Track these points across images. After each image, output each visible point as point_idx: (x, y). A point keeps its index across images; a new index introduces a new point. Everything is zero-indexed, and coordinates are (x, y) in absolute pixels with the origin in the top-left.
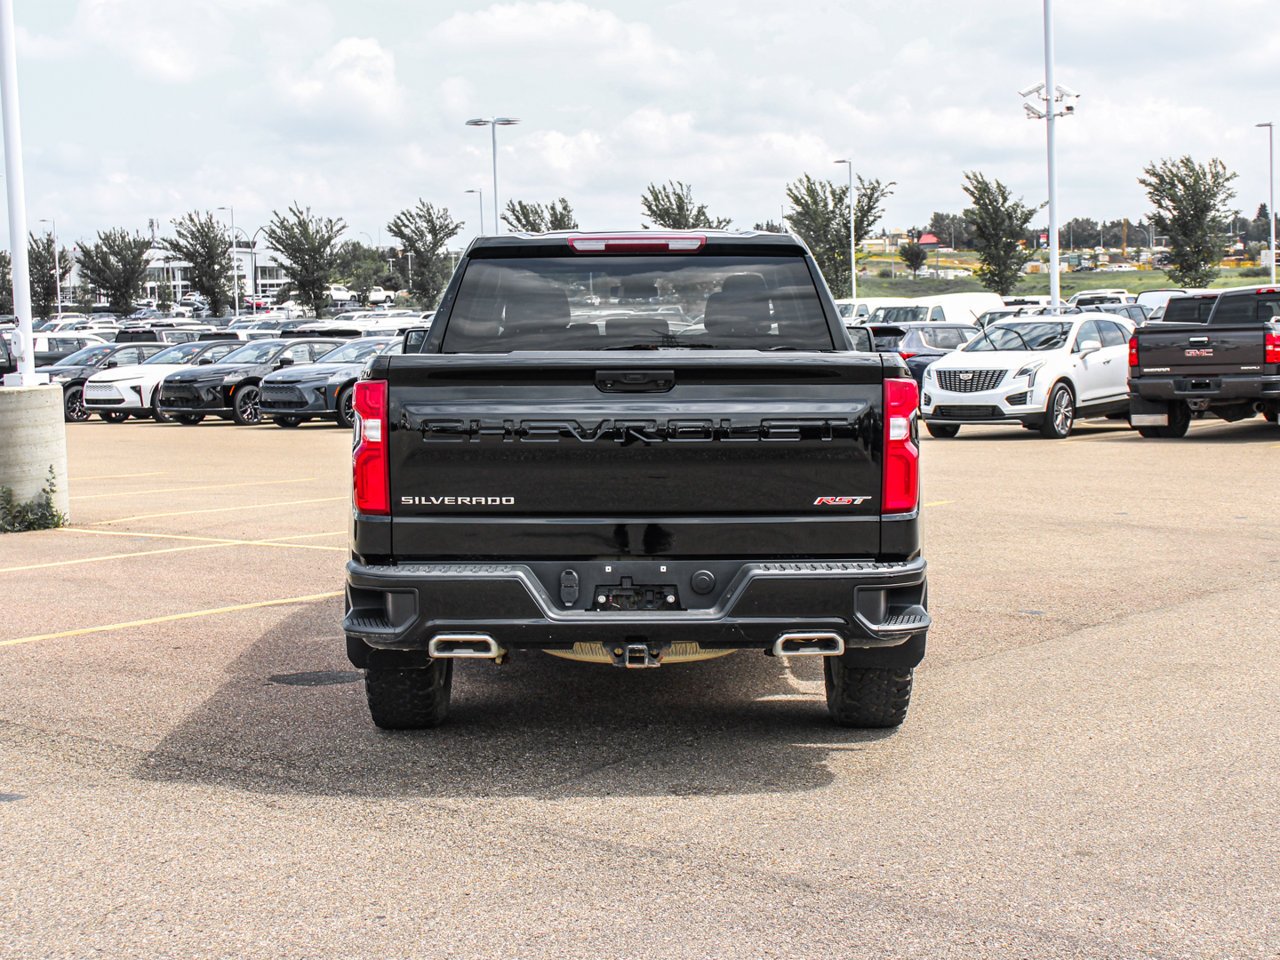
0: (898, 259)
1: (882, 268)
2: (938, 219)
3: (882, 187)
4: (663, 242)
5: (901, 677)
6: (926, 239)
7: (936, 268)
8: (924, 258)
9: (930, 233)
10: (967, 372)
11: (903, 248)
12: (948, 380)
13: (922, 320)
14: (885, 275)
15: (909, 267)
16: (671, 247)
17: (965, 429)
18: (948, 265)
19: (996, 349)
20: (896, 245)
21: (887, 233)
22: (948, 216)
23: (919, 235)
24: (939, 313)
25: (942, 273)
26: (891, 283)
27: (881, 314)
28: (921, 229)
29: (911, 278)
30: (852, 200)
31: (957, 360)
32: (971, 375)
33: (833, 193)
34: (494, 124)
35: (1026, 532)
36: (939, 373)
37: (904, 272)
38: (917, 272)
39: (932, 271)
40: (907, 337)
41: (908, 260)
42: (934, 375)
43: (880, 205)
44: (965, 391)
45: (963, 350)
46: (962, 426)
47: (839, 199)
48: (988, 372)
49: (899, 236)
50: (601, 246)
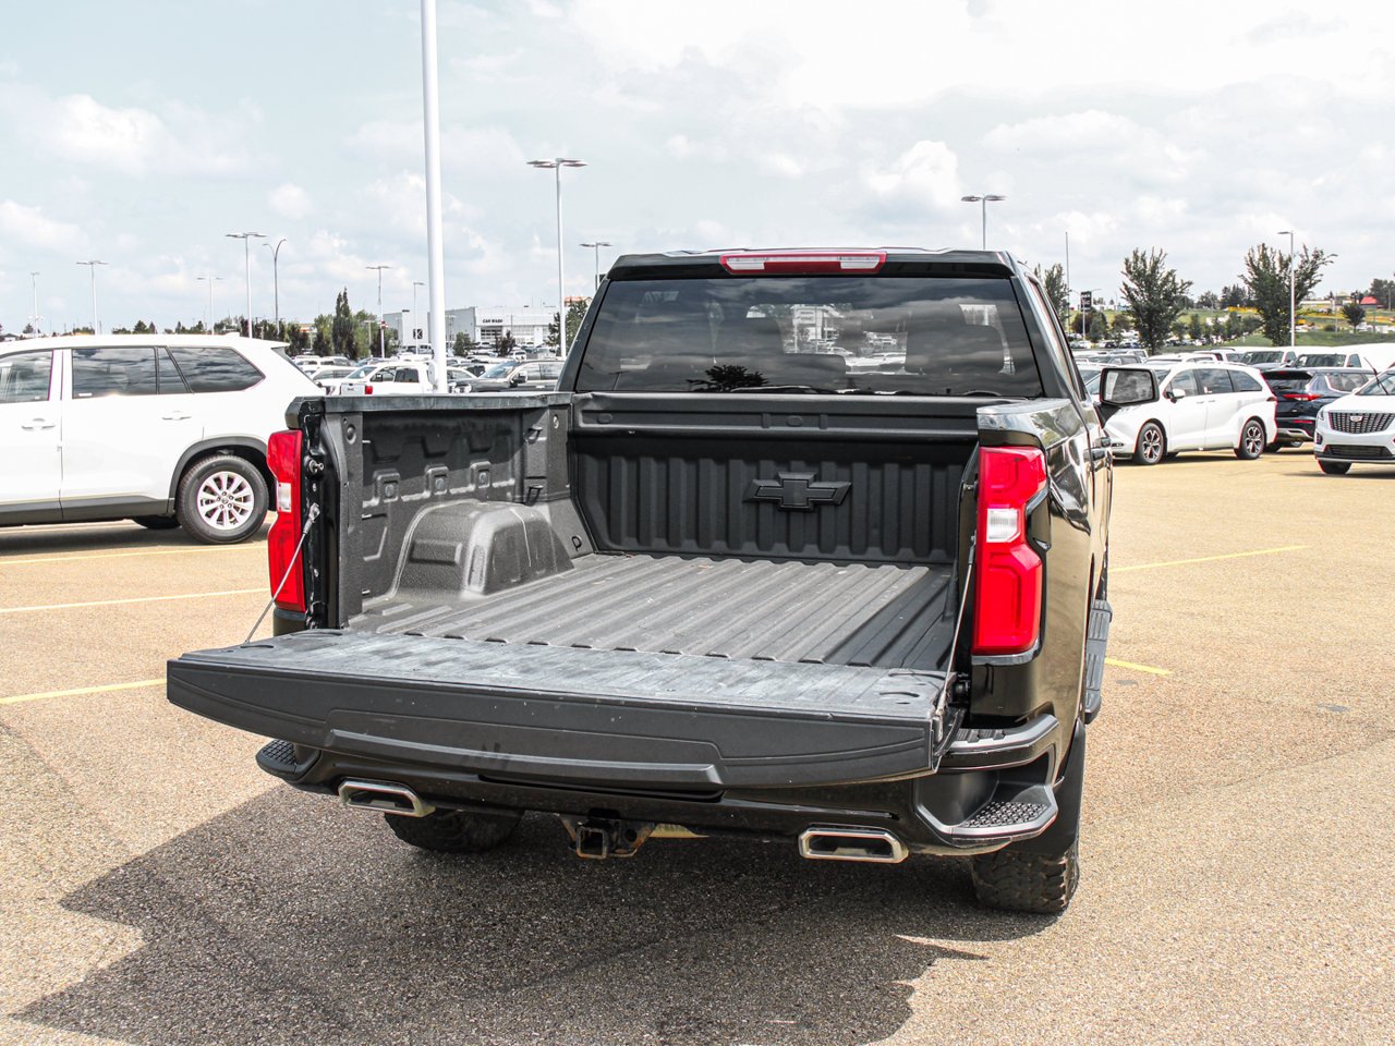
0: (1341, 317)
1: (1329, 323)
2: (1377, 284)
3: (1324, 257)
4: (834, 259)
5: (1051, 859)
6: (1366, 301)
7: (1374, 324)
8: (1363, 316)
9: (1370, 295)
10: (1357, 414)
11: (1346, 307)
12: (1340, 421)
13: (1338, 365)
14: (1330, 329)
15: (1350, 323)
16: (843, 266)
17: (1356, 467)
18: (1384, 321)
19: (1387, 394)
20: (1341, 304)
21: (1335, 295)
22: (1386, 282)
23: (1361, 297)
24: (1355, 361)
25: (1378, 329)
26: (1334, 336)
27: (1304, 360)
28: (1362, 292)
29: (1352, 332)
30: (1295, 265)
31: (1350, 403)
32: (1361, 418)
33: (1281, 259)
34: (984, 201)
35: (1372, 588)
36: (1331, 414)
37: (1347, 327)
38: (1358, 327)
39: (1370, 326)
40: (1313, 382)
41: (1349, 317)
42: (1327, 416)
43: (1318, 271)
44: (1355, 432)
45: (1358, 394)
46: (1353, 465)
47: (1285, 264)
48: (1377, 415)
49: (1344, 298)
50: (759, 265)
